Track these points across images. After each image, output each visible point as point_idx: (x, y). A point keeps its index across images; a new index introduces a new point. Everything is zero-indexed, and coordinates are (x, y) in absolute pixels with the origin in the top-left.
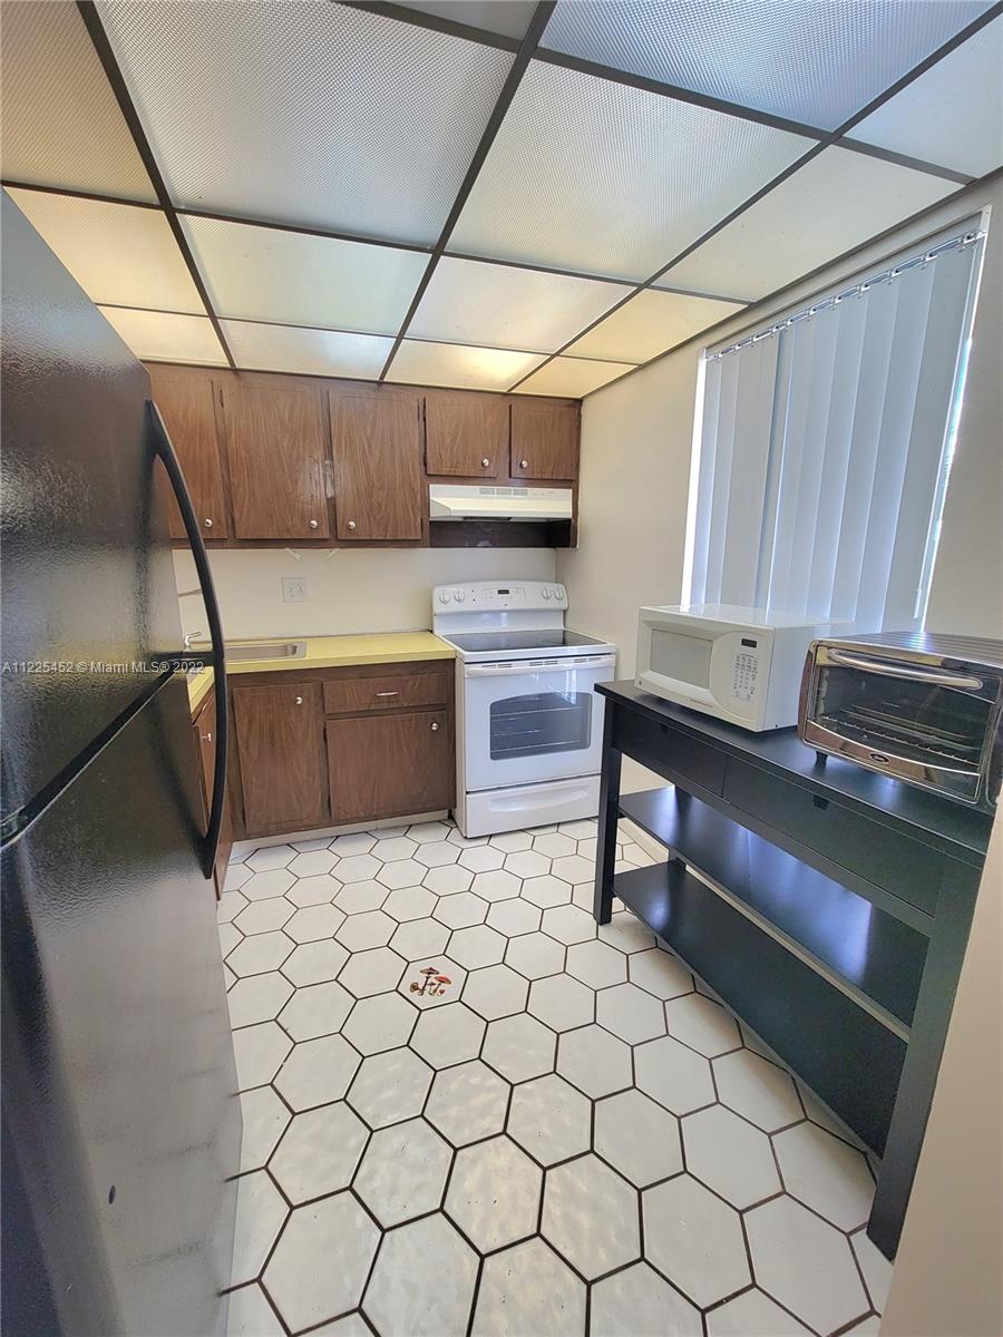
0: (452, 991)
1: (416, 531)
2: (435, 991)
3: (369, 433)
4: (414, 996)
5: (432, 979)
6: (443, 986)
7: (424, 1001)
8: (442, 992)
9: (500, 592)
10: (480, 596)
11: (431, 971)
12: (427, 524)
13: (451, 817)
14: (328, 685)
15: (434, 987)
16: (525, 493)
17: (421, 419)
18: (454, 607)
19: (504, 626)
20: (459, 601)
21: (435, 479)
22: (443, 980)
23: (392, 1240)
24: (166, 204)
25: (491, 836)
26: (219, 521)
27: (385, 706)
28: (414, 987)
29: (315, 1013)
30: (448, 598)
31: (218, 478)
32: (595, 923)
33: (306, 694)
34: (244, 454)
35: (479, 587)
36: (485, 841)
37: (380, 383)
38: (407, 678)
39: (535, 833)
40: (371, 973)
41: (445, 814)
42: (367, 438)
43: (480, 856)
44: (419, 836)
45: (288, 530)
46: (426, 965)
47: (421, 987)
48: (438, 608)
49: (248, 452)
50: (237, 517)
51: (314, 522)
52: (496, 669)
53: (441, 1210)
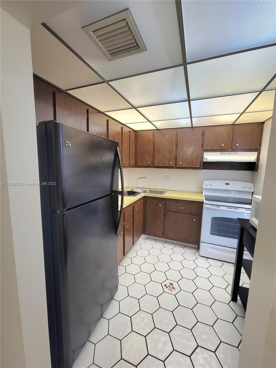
0: (174, 292)
1: (198, 165)
2: (170, 289)
3: (187, 140)
4: (164, 287)
5: (171, 286)
6: (173, 289)
7: (166, 290)
8: (172, 290)
9: (226, 184)
10: (219, 185)
11: (172, 284)
12: (202, 163)
13: (199, 248)
14: (167, 203)
15: (170, 288)
16: (237, 154)
17: (203, 135)
18: (209, 187)
19: (232, 195)
20: (211, 185)
21: (205, 151)
22: (173, 288)
23: (133, 334)
24: (134, 107)
25: (208, 258)
26: (151, 163)
27: (181, 211)
28: (166, 285)
29: (142, 278)
30: (207, 184)
31: (152, 153)
32: (230, 299)
33: (162, 204)
34: (158, 147)
35: (218, 182)
36: (206, 259)
37: (192, 127)
38: (188, 205)
39: (224, 263)
40: (158, 277)
41: (197, 246)
42: (187, 142)
43: (202, 262)
44: (187, 250)
45: (165, 164)
46: (171, 282)
47: (167, 286)
48: (204, 187)
49: (159, 147)
50: (155, 161)
51: (171, 163)
52: (215, 207)
53: (145, 337)
